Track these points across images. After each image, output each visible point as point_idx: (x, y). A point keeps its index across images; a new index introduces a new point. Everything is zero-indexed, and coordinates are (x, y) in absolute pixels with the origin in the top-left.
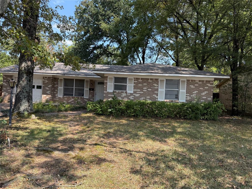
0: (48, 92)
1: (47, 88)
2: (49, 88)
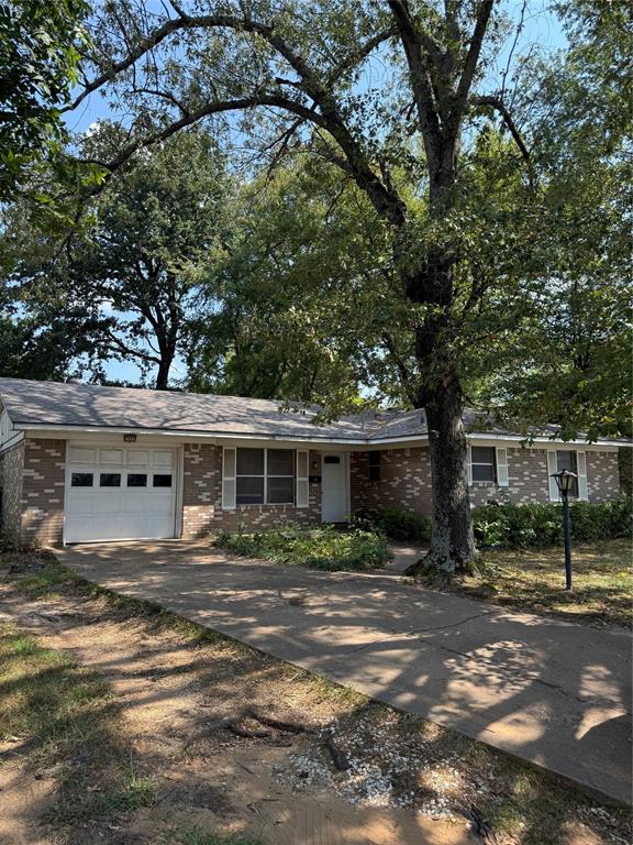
0: (204, 497)
1: (201, 484)
2: (205, 480)
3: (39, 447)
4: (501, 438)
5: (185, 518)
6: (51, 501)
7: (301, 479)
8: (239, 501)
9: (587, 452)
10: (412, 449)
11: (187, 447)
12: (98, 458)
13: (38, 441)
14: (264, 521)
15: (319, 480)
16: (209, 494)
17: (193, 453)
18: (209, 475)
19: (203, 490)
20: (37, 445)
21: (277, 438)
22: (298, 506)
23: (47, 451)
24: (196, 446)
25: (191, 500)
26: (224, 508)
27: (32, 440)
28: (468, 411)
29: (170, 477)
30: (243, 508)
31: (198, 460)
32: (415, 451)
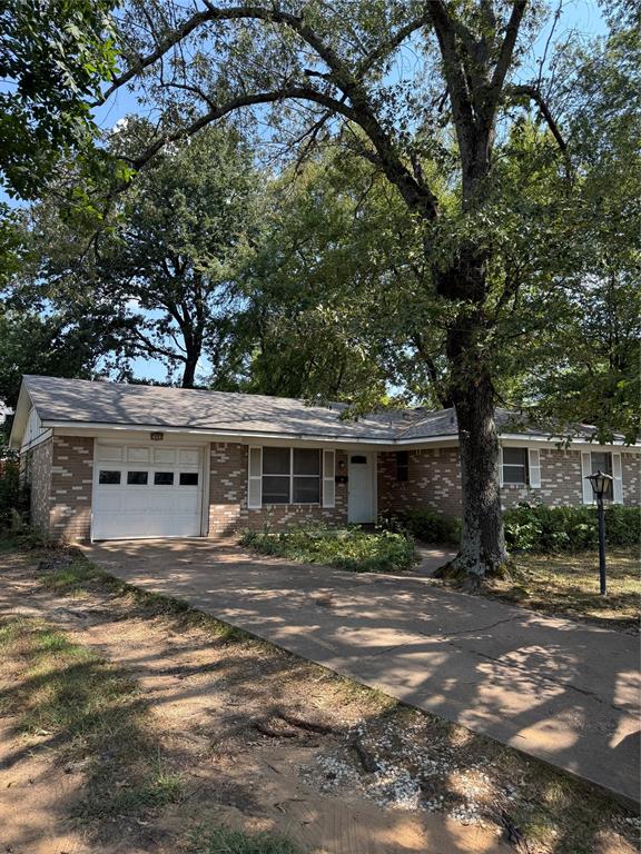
0: (230, 496)
1: (227, 483)
2: (231, 479)
3: (66, 445)
4: (533, 438)
5: (211, 517)
6: (79, 498)
7: (328, 479)
8: (265, 500)
9: (622, 454)
10: (441, 450)
11: (213, 445)
12: (125, 457)
13: (66, 439)
14: (290, 520)
15: (346, 480)
16: (235, 493)
17: (219, 452)
18: (235, 474)
19: (229, 489)
20: (65, 442)
21: (304, 438)
22: (324, 506)
23: (75, 448)
24: (222, 445)
25: (217, 498)
26: (249, 507)
27: (61, 437)
28: (499, 410)
29: (197, 475)
30: (269, 507)
31: (224, 458)
32: (445, 452)
